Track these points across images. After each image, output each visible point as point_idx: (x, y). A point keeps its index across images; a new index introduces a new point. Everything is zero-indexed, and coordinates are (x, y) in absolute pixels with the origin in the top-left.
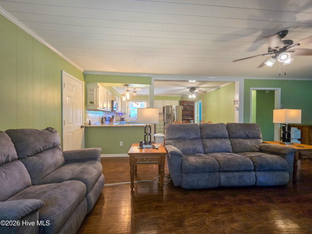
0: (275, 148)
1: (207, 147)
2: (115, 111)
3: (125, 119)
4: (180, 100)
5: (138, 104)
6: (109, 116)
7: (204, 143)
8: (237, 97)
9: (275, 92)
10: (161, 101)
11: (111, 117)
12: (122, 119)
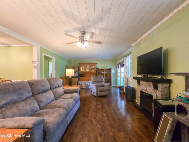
0: (73, 90)
1: (41, 102)
7: (37, 99)
8: (35, 58)
9: (52, 59)
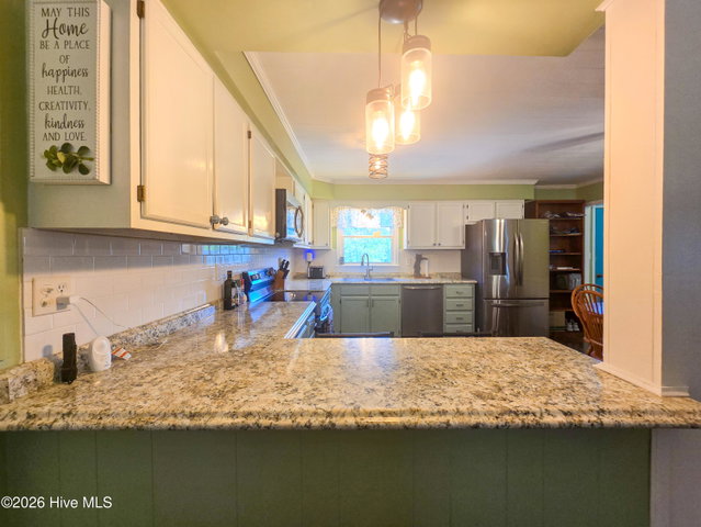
2: (291, 242)
3: (327, 271)
4: (531, 197)
5: (371, 216)
6: (268, 266)
10: (460, 204)
11: (276, 268)
12: (316, 273)
